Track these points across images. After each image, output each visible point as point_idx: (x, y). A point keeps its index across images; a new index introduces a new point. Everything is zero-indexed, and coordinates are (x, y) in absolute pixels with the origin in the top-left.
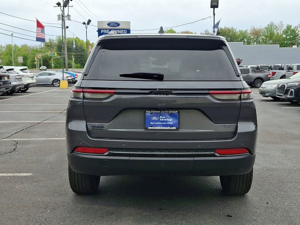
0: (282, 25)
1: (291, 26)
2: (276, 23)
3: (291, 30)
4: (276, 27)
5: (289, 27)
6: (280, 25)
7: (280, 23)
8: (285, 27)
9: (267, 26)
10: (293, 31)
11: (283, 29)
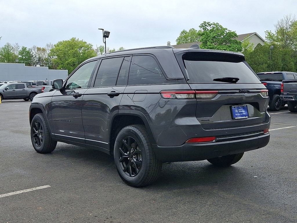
0: (18, 47)
1: (26, 48)
2: (13, 44)
3: (26, 51)
4: (13, 48)
5: (24, 49)
6: (16, 47)
7: (16, 45)
8: (21, 49)
9: (4, 47)
10: (28, 53)
11: (19, 50)
